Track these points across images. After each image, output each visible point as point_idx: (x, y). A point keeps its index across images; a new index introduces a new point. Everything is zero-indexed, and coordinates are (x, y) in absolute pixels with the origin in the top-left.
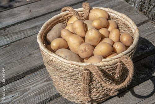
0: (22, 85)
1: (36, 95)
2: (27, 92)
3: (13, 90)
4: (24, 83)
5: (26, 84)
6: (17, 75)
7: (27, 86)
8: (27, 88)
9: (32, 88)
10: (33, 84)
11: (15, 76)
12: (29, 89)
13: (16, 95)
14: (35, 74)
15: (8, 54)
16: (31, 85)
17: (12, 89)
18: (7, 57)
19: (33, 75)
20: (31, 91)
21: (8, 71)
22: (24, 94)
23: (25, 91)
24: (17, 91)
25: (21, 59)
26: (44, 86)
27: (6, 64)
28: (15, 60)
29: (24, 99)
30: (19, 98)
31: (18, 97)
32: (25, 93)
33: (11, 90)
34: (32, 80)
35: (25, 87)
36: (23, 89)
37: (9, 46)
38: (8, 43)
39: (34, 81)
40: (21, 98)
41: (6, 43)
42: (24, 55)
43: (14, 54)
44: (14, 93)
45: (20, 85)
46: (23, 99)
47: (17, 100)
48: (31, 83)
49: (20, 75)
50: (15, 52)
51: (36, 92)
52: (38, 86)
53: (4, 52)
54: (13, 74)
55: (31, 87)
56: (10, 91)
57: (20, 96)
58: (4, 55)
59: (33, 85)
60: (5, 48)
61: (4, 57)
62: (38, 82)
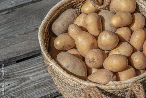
0: (21, 71)
1: (35, 88)
2: (26, 82)
3: (11, 76)
4: (23, 69)
5: (26, 71)
6: (17, 55)
7: (27, 74)
8: (26, 76)
9: (31, 78)
10: (34, 72)
11: (15, 56)
12: (28, 78)
13: (12, 83)
14: (38, 58)
15: (9, 23)
16: (31, 73)
17: (10, 74)
18: (9, 28)
19: (36, 59)
20: (30, 82)
21: (8, 48)
22: (21, 85)
23: (24, 80)
24: (15, 78)
25: (25, 33)
26: (46, 77)
27: (6, 38)
28: (18, 34)
29: (21, 90)
30: (16, 88)
31: (14, 86)
32: (23, 83)
33: (8, 75)
34: (33, 66)
35: (24, 74)
36: (22, 77)
37: (12, 11)
38: (13, 6)
39: (35, 68)
40: (18, 89)
41: (10, 7)
42: (29, 28)
43: (18, 25)
44: (11, 80)
45: (18, 71)
46: (19, 90)
47: (13, 90)
48: (32, 71)
49: (21, 56)
50: (18, 22)
51: (35, 84)
52: (39, 77)
53: (6, 20)
54: (13, 53)
55: (31, 75)
56: (7, 76)
57: (18, 85)
58: (5, 25)
59: (34, 74)
60: (8, 15)
61: (5, 28)
62: (40, 70)
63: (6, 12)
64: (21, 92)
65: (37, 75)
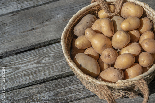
0: (16, 62)
1: (24, 75)
2: (18, 71)
3: (8, 65)
4: (18, 60)
5: (20, 62)
6: (16, 49)
7: (20, 64)
8: (19, 66)
9: (22, 68)
10: (25, 63)
11: (14, 49)
12: (20, 68)
13: (8, 71)
14: (30, 52)
15: (14, 23)
16: (23, 63)
17: (8, 63)
18: (13, 27)
19: (29, 53)
20: (21, 70)
21: (10, 42)
22: (15, 72)
23: (17, 69)
24: (11, 67)
25: (24, 32)
26: (33, 68)
27: (9, 35)
28: (18, 32)
29: (14, 76)
30: (10, 74)
31: (10, 73)
32: (16, 72)
33: (7, 64)
34: (25, 58)
35: (18, 64)
36: (16, 66)
37: (17, 14)
38: (18, 9)
39: (27, 60)
40: (12, 75)
41: (16, 10)
42: (27, 28)
43: (20, 25)
44: (8, 69)
45: (14, 61)
46: (13, 77)
47: (8, 76)
48: (24, 62)
49: (18, 49)
50: (20, 23)
51: (24, 73)
52: (28, 67)
53: (12, 20)
54: (13, 47)
55: (23, 65)
56: (5, 65)
57: (12, 72)
58: (11, 24)
59: (25, 65)
60: (13, 16)
61: (10, 26)
62: (30, 62)
63: (12, 14)
64: (14, 78)
65: (27, 66)
